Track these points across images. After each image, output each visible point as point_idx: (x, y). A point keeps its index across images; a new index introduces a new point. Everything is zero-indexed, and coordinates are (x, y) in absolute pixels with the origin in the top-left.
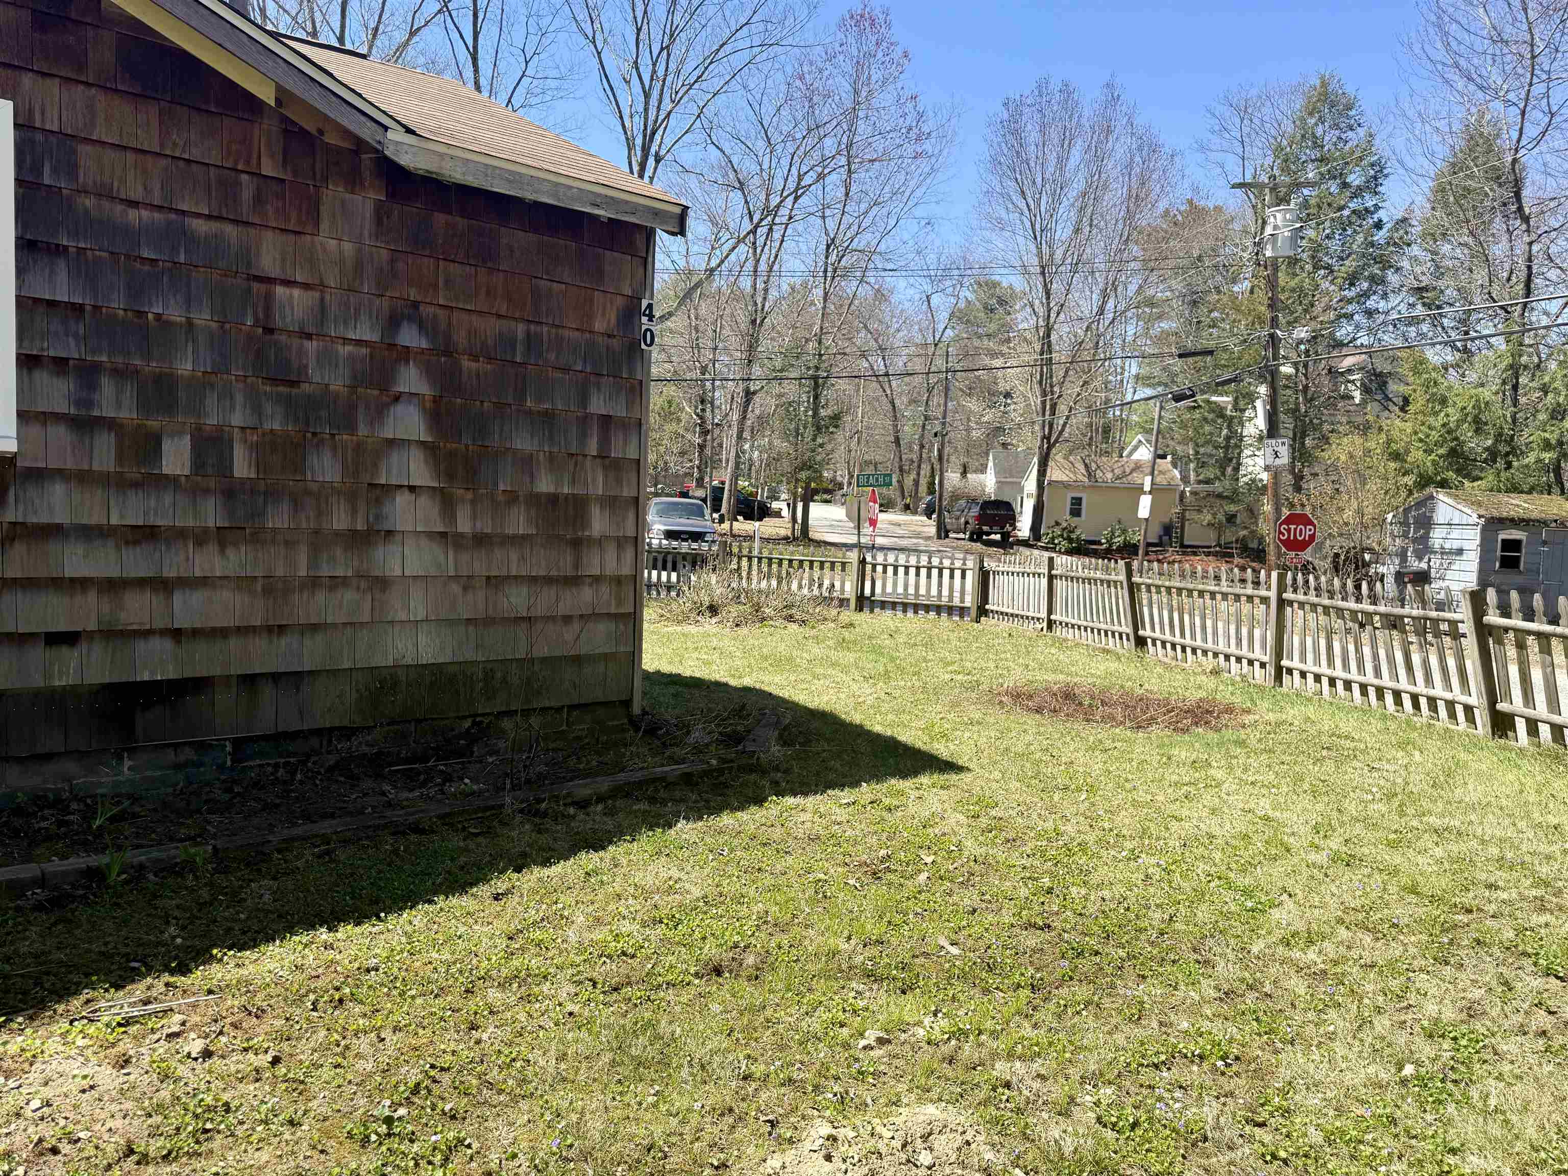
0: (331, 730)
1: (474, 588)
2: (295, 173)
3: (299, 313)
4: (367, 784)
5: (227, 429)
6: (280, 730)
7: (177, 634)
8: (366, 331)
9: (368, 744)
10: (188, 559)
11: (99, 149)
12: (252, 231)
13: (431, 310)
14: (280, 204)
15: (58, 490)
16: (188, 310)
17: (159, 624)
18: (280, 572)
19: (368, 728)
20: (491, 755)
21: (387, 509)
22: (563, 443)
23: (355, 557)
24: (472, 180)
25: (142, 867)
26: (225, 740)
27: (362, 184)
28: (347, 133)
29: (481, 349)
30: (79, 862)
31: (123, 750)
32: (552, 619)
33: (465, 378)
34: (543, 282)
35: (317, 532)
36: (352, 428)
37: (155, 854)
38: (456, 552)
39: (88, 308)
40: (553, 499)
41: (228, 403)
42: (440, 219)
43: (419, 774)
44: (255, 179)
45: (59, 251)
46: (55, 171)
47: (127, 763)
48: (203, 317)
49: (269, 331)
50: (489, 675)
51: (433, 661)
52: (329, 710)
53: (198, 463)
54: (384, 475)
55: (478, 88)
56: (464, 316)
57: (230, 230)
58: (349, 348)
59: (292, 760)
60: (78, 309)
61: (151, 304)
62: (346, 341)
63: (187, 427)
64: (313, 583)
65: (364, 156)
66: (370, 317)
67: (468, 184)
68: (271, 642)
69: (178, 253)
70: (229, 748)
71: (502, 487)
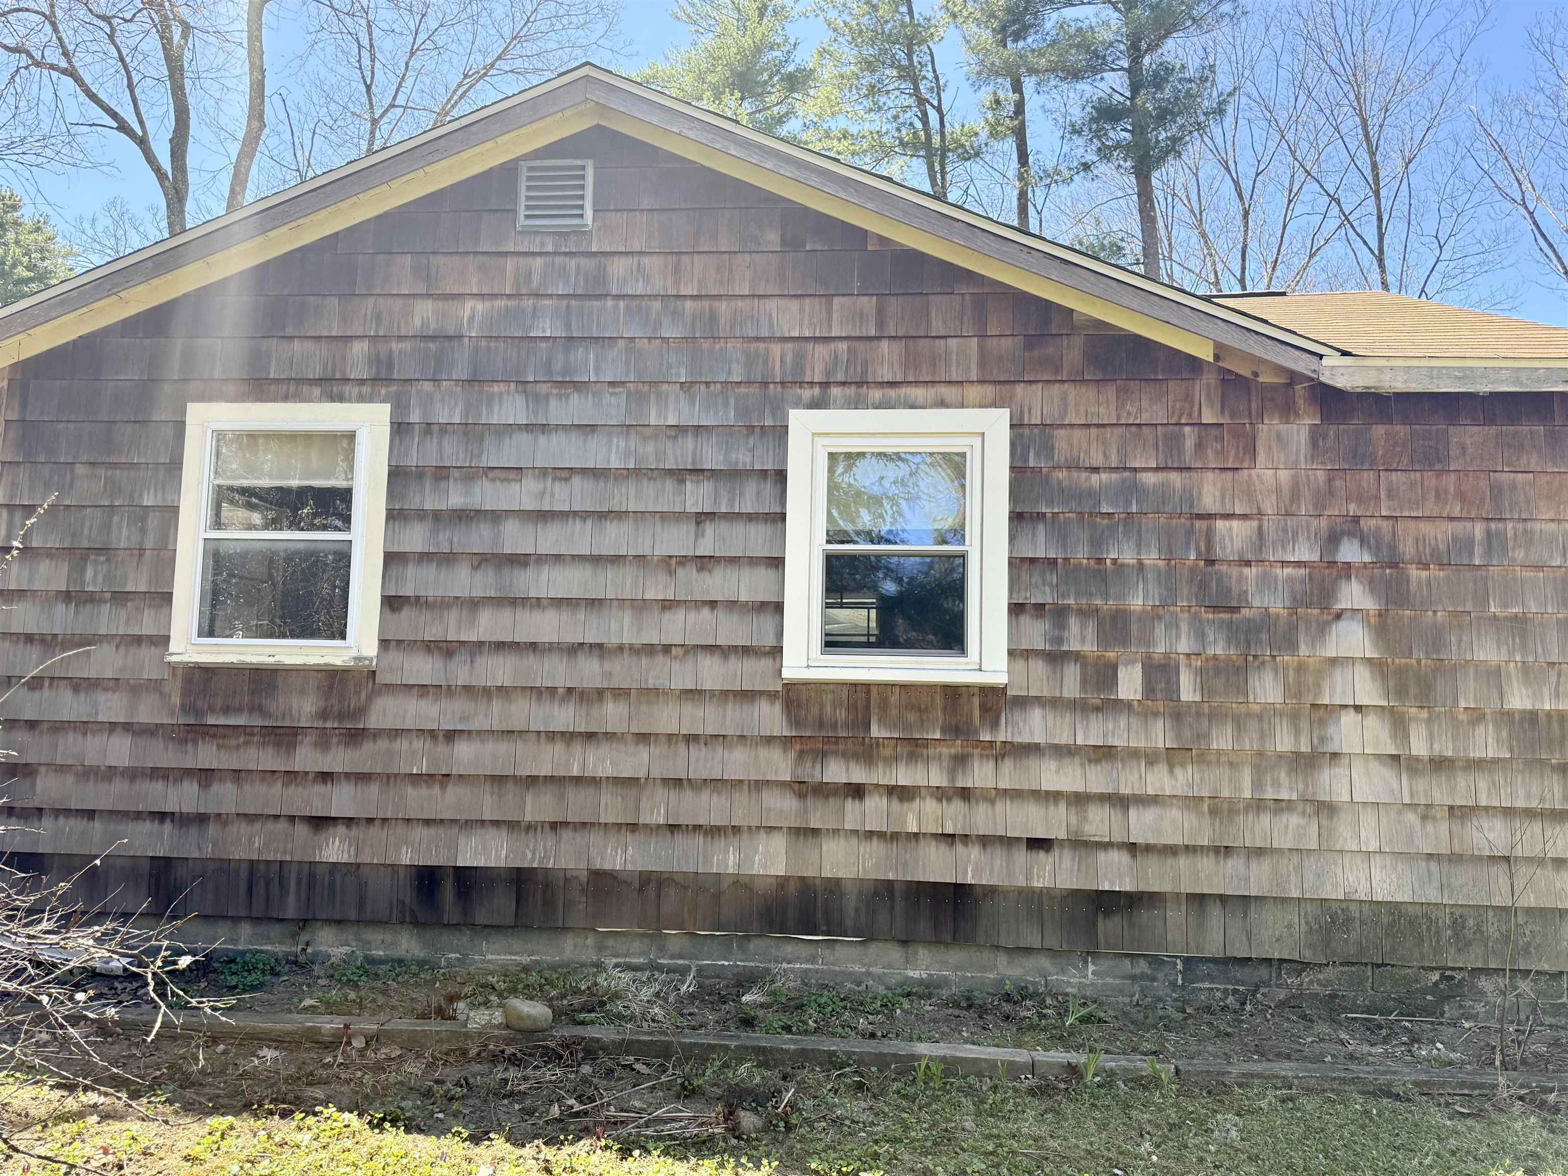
0: (1282, 961)
1: (1434, 818)
2: (1233, 415)
3: (1238, 544)
4: (1323, 1028)
5: (1173, 656)
6: (1228, 954)
7: (1132, 848)
8: (1306, 552)
9: (1320, 983)
10: (1141, 777)
11: (1069, 430)
12: (1194, 475)
13: (1373, 522)
14: (1219, 447)
15: (1036, 715)
16: (1139, 553)
17: (1117, 838)
18: (1225, 793)
19: (1320, 965)
20: (1467, 1019)
21: (1331, 730)
22: (1540, 651)
23: (1300, 780)
24: (1415, 387)
25: (1112, 1073)
26: (1176, 957)
27: (1297, 414)
28: (1280, 370)
29: (1432, 555)
30: (1059, 1056)
31: (1088, 953)
32: (1540, 861)
33: (1413, 587)
34: (1503, 475)
35: (1260, 754)
36: (1293, 646)
37: (1124, 1063)
38: (1410, 778)
39: (1060, 561)
40: (1531, 717)
41: (1174, 631)
42: (1379, 431)
43: (1380, 1027)
44: (1196, 429)
45: (1041, 516)
46: (1038, 455)
47: (1091, 968)
48: (1152, 557)
49: (1211, 562)
50: (1458, 924)
51: (1390, 899)
52: (1277, 940)
53: (1149, 689)
54: (1327, 695)
55: (1385, 285)
56: (1412, 524)
57: (1174, 477)
58: (1288, 571)
59: (1241, 988)
60: (1053, 562)
61: (1108, 552)
62: (1284, 564)
63: (1139, 656)
64: (1258, 806)
65: (1298, 387)
66: (1309, 539)
67: (1412, 390)
68: (1218, 862)
69: (1131, 504)
70: (1180, 966)
71: (1463, 704)
